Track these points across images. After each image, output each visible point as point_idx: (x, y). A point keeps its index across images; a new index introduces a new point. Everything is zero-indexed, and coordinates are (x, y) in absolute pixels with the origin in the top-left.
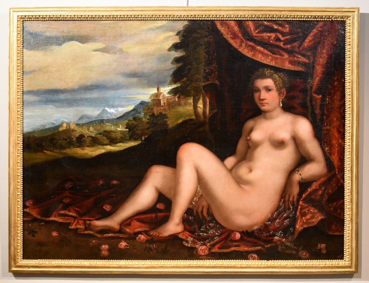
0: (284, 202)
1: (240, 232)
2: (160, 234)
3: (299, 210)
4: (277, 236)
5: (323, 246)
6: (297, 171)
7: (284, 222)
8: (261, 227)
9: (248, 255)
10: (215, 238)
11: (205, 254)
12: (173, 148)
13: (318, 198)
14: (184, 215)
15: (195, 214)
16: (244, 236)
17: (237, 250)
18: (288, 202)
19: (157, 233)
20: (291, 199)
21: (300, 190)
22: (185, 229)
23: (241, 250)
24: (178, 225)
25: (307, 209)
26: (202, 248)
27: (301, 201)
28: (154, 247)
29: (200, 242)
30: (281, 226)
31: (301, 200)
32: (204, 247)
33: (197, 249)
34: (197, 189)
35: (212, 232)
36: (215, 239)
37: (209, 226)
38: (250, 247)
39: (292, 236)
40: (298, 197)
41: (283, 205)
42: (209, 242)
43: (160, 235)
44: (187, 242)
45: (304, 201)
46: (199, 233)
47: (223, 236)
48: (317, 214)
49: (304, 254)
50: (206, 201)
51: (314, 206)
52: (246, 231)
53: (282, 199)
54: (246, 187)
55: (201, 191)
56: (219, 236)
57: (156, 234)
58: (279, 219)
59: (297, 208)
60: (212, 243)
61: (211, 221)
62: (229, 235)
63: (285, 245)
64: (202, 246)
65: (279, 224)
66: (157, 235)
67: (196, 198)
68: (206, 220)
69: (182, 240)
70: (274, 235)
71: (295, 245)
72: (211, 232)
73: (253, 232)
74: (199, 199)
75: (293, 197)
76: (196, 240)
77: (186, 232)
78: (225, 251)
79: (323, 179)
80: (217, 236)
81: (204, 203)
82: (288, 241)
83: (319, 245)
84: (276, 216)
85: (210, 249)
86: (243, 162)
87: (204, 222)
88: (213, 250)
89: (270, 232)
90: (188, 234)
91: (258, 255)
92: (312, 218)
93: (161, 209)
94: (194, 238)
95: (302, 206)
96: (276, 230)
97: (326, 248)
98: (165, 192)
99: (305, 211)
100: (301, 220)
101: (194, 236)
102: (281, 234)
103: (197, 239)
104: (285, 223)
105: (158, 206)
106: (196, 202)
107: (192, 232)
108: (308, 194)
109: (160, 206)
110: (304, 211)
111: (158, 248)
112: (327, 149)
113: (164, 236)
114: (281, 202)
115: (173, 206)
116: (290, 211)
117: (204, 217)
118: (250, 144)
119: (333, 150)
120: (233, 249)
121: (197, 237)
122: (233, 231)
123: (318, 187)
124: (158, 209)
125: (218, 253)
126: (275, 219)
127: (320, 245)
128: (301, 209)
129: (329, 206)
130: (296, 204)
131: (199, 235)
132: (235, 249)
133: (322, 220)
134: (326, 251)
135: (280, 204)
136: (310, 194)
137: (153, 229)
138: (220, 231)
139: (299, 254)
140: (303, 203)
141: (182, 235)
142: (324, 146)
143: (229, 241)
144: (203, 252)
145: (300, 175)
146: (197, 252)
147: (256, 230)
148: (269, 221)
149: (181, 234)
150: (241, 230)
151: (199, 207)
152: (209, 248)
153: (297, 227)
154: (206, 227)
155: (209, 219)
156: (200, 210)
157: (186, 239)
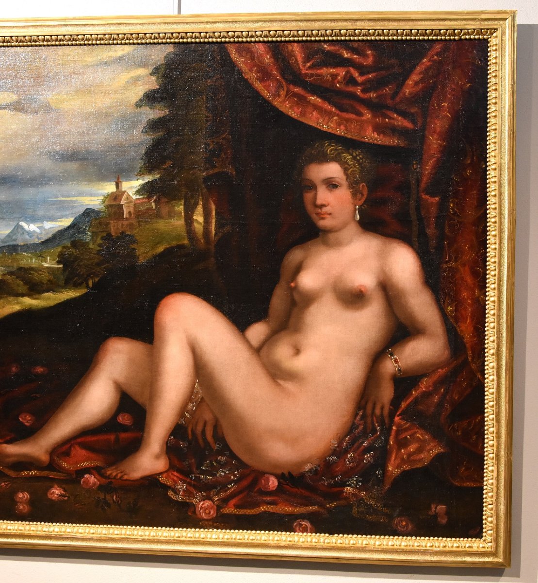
0: (364, 417)
1: (277, 476)
2: (125, 474)
3: (393, 433)
4: (350, 485)
5: (442, 508)
6: (390, 354)
7: (364, 459)
8: (319, 466)
9: (293, 523)
10: (230, 486)
11: (211, 517)
12: (146, 304)
13: (432, 409)
14: (169, 437)
15: (190, 437)
16: (284, 483)
17: (271, 511)
18: (372, 417)
19: (119, 472)
20: (378, 411)
21: (394, 393)
22: (172, 467)
23: (278, 512)
24: (158, 457)
25: (410, 432)
26: (204, 505)
27: (398, 416)
28: (113, 500)
29: (201, 492)
30: (357, 466)
31: (398, 413)
32: (208, 503)
33: (194, 506)
34: (193, 387)
35: (223, 474)
36: (229, 489)
37: (218, 462)
38: (296, 507)
39: (379, 486)
40: (391, 407)
41: (362, 422)
42: (217, 494)
43: (125, 477)
44: (176, 492)
45: (404, 416)
46: (198, 475)
47: (245, 483)
48: (429, 444)
49: (404, 523)
50: (212, 412)
51: (422, 427)
52: (289, 473)
53: (360, 410)
54: (289, 385)
55: (201, 392)
56: (236, 482)
57: (117, 475)
58: (354, 452)
59: (390, 429)
60: (222, 495)
61: (220, 452)
62: (255, 482)
63: (366, 504)
64: (204, 501)
65: (353, 462)
66: (119, 475)
67: (191, 405)
68: (211, 449)
69: (166, 487)
70: (344, 484)
71: (385, 506)
72: (221, 473)
73: (302, 476)
74: (198, 406)
75: (382, 408)
76: (192, 489)
77: (174, 471)
78: (248, 512)
79: (441, 372)
80: (233, 481)
81: (208, 416)
82: (371, 496)
83: (433, 507)
84: (347, 445)
85: (219, 508)
86: (283, 333)
87: (207, 453)
88: (226, 511)
89: (337, 477)
90: (177, 477)
91: (312, 523)
92: (419, 450)
93: (126, 425)
94: (189, 484)
95: (399, 426)
96: (348, 474)
97: (447, 513)
98: (133, 390)
99: (406, 437)
100: (397, 454)
101: (188, 480)
102: (357, 483)
103: (194, 487)
104: (366, 460)
105: (120, 419)
106: (193, 413)
107: (185, 473)
108: (412, 401)
109: (125, 419)
110: (403, 435)
111: (121, 501)
112: (449, 308)
113: (132, 479)
114: (358, 418)
115: (147, 419)
116: (375, 436)
117: (208, 443)
118: (296, 297)
119: (463, 312)
120: (263, 508)
121: (195, 483)
122: (263, 473)
123: (431, 388)
124: (120, 424)
125: (235, 515)
126: (346, 452)
127: (436, 508)
128: (398, 432)
129: (453, 428)
130: (387, 421)
131: (198, 479)
132: (268, 508)
133: (439, 456)
134: (446, 520)
135: (356, 421)
136: (416, 401)
137: (112, 464)
138: (238, 472)
139: (394, 524)
140: (400, 419)
141: (166, 478)
142: (444, 303)
143: (256, 492)
144: (205, 513)
145: (396, 361)
146: (194, 512)
147: (308, 471)
148: (333, 455)
149: (164, 475)
150: (279, 472)
151: (197, 422)
152: (217, 506)
153: (390, 468)
154: (211, 462)
155: (216, 447)
156: (199, 428)
157: (173, 487)
